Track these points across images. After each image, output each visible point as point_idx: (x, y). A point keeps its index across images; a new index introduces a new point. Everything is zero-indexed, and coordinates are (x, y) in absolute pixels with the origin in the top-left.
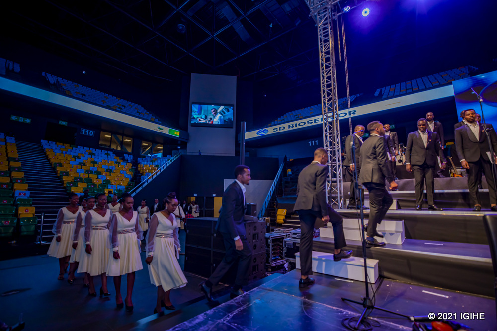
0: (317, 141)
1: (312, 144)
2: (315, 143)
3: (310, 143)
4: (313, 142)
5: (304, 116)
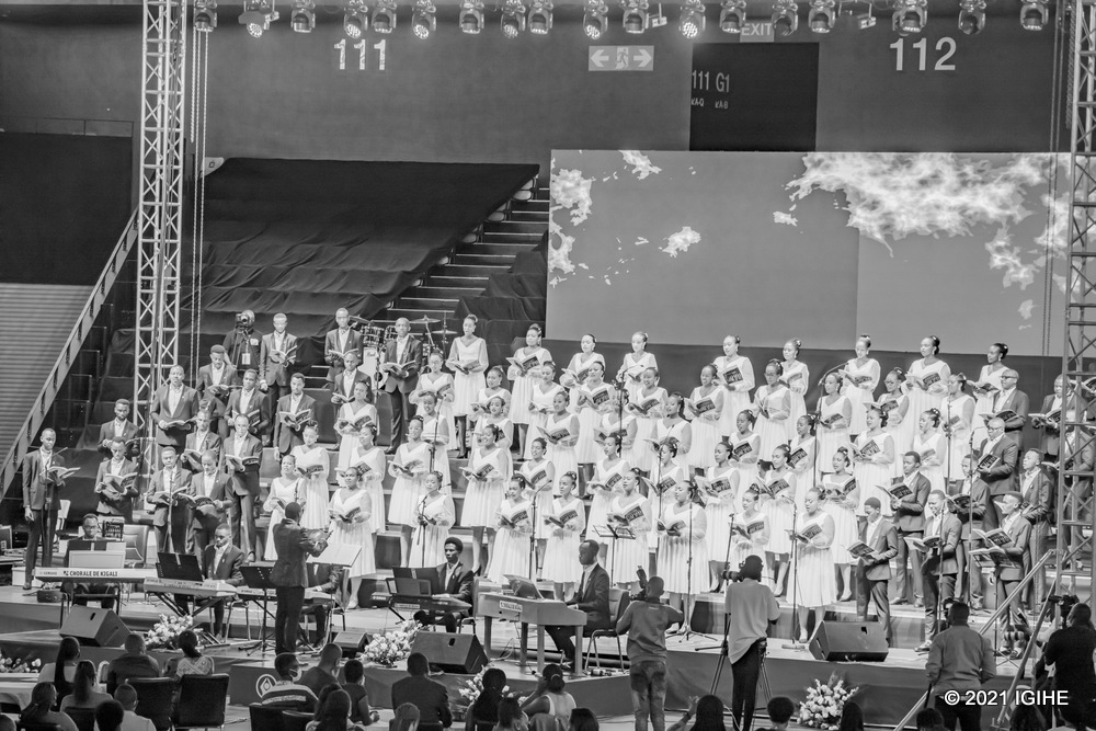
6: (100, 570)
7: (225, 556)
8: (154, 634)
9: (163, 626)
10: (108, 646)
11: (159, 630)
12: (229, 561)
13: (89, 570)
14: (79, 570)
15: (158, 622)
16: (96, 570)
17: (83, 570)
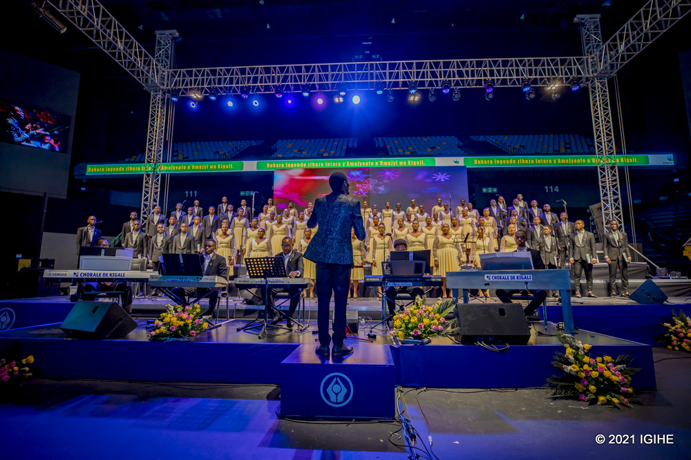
0: (196, 192)
1: (189, 194)
2: (194, 194)
3: (187, 192)
4: (191, 192)
5: (201, 158)
6: (109, 272)
7: (211, 261)
8: (161, 323)
9: (170, 316)
10: (108, 338)
11: (167, 320)
12: (215, 264)
13: (99, 272)
14: (90, 272)
15: (165, 311)
16: (106, 272)
17: (93, 272)
